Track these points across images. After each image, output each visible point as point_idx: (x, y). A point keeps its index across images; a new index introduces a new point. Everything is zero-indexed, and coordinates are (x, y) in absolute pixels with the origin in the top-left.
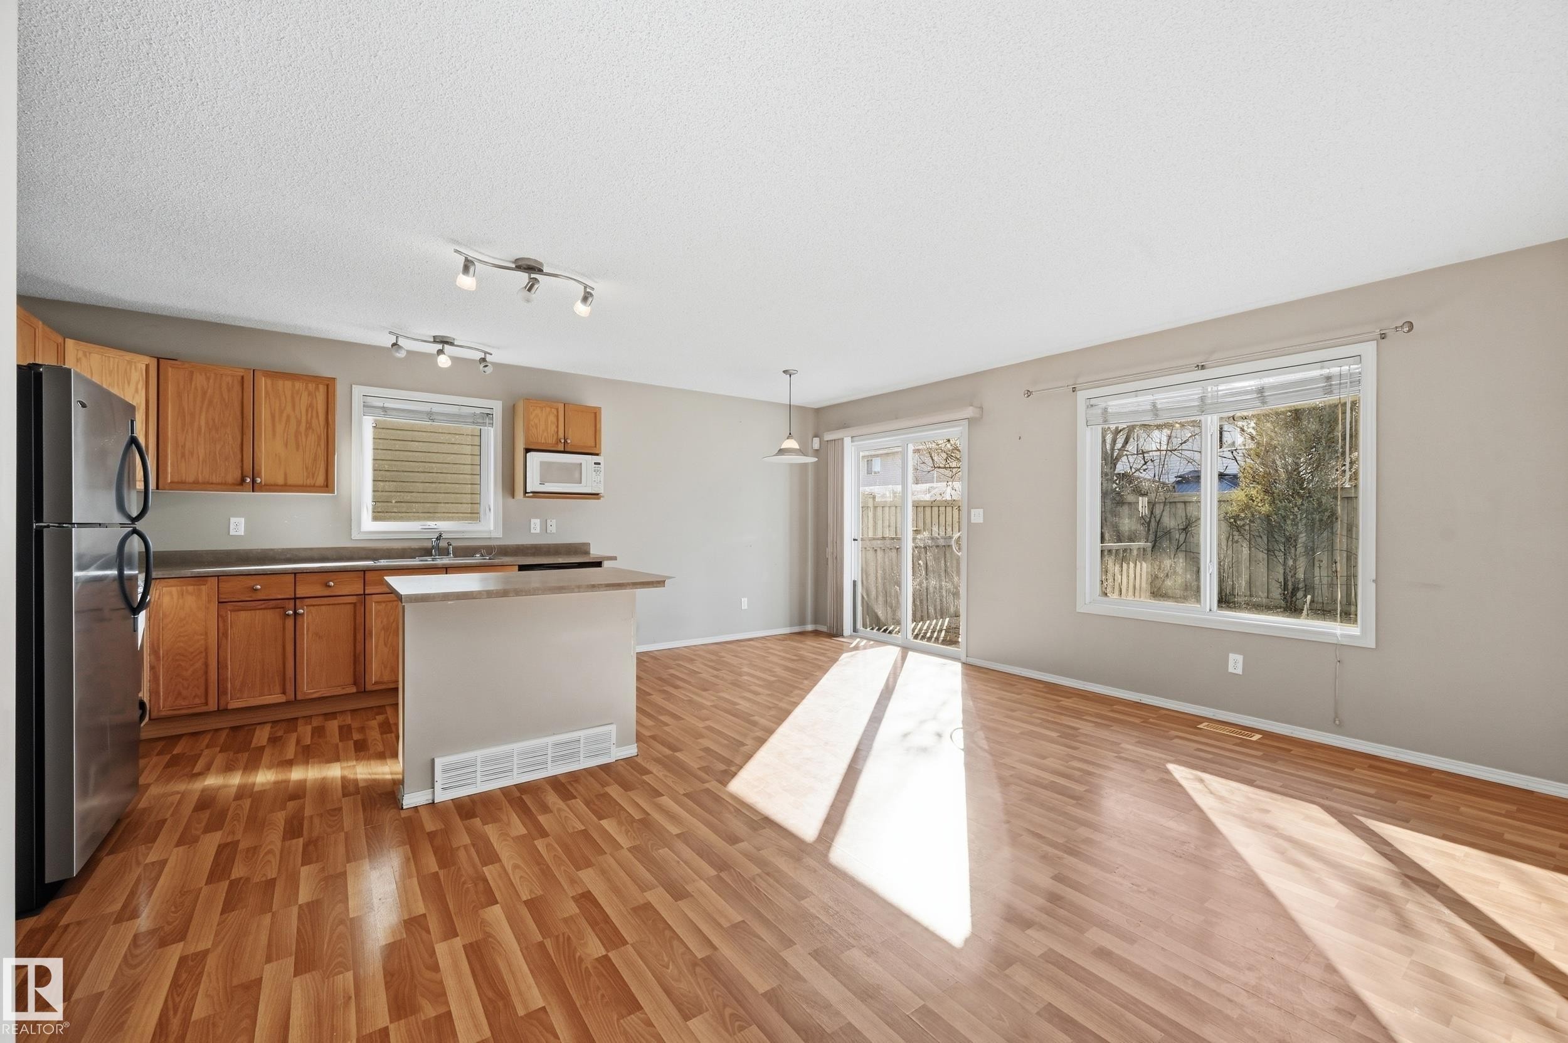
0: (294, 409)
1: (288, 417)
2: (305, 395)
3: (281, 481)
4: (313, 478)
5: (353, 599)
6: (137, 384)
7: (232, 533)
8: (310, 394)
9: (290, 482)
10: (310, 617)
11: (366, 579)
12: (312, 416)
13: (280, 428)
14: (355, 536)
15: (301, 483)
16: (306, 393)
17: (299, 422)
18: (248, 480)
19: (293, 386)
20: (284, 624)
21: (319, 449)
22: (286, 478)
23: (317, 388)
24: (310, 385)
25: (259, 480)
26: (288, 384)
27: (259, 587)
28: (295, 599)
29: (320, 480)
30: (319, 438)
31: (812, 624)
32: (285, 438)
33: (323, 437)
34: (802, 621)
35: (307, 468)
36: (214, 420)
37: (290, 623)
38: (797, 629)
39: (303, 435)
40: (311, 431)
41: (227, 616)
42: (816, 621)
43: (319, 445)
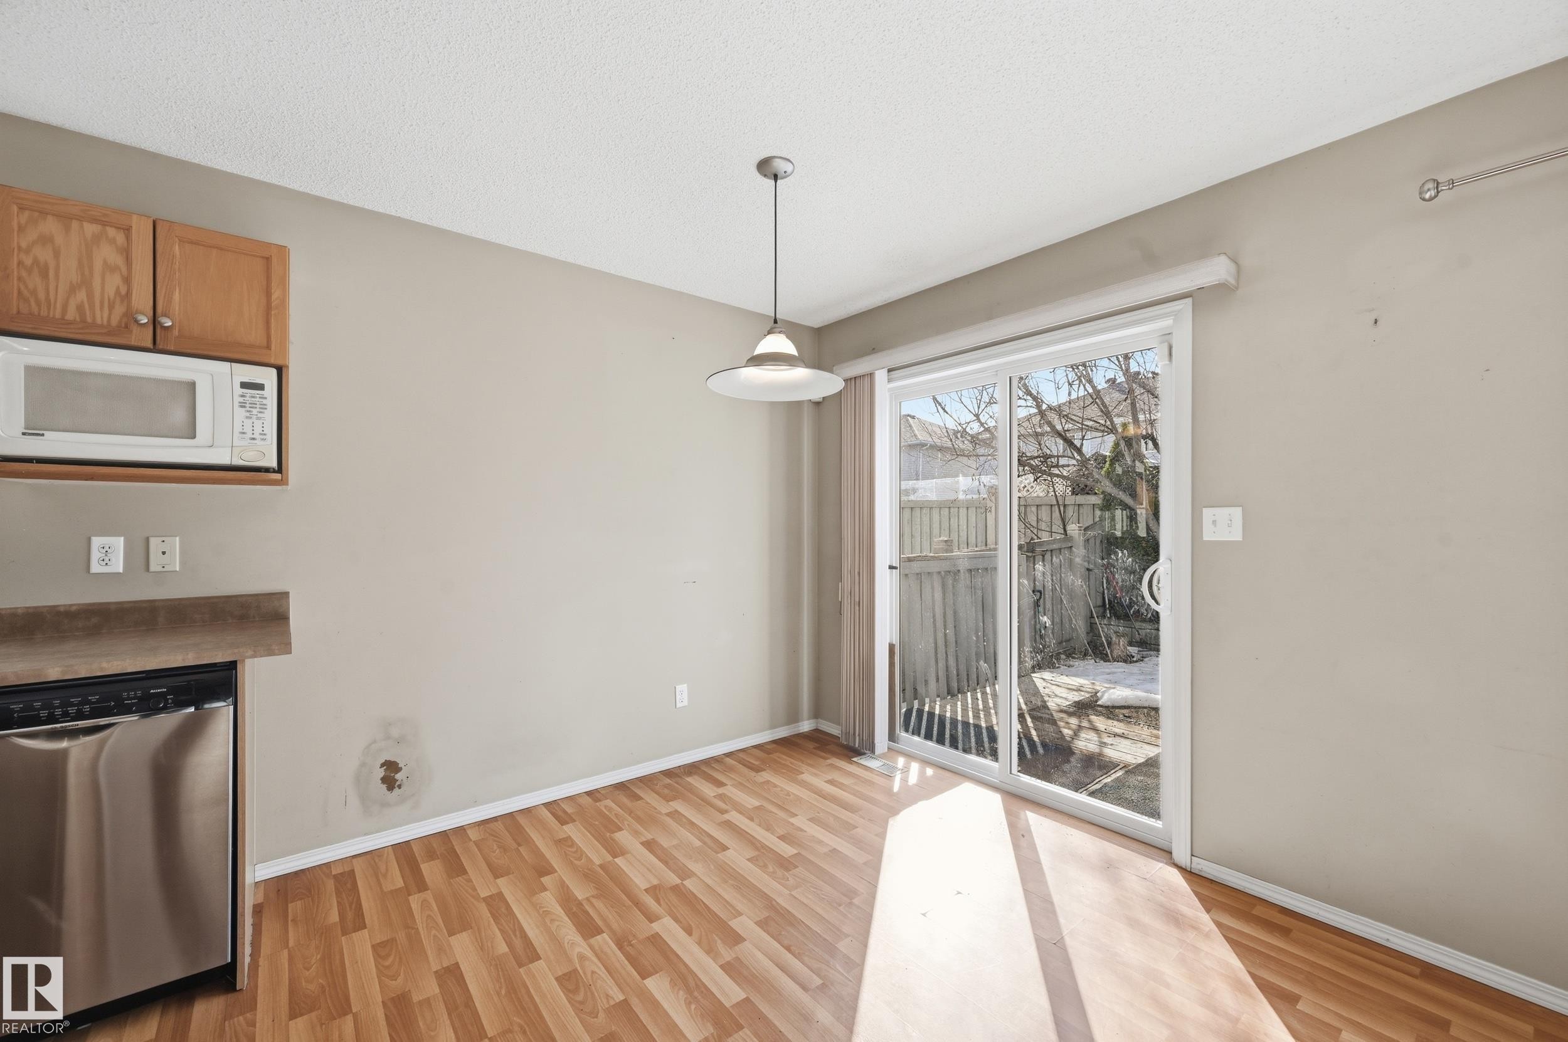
31: (809, 719)
34: (793, 717)
38: (782, 732)
42: (817, 714)
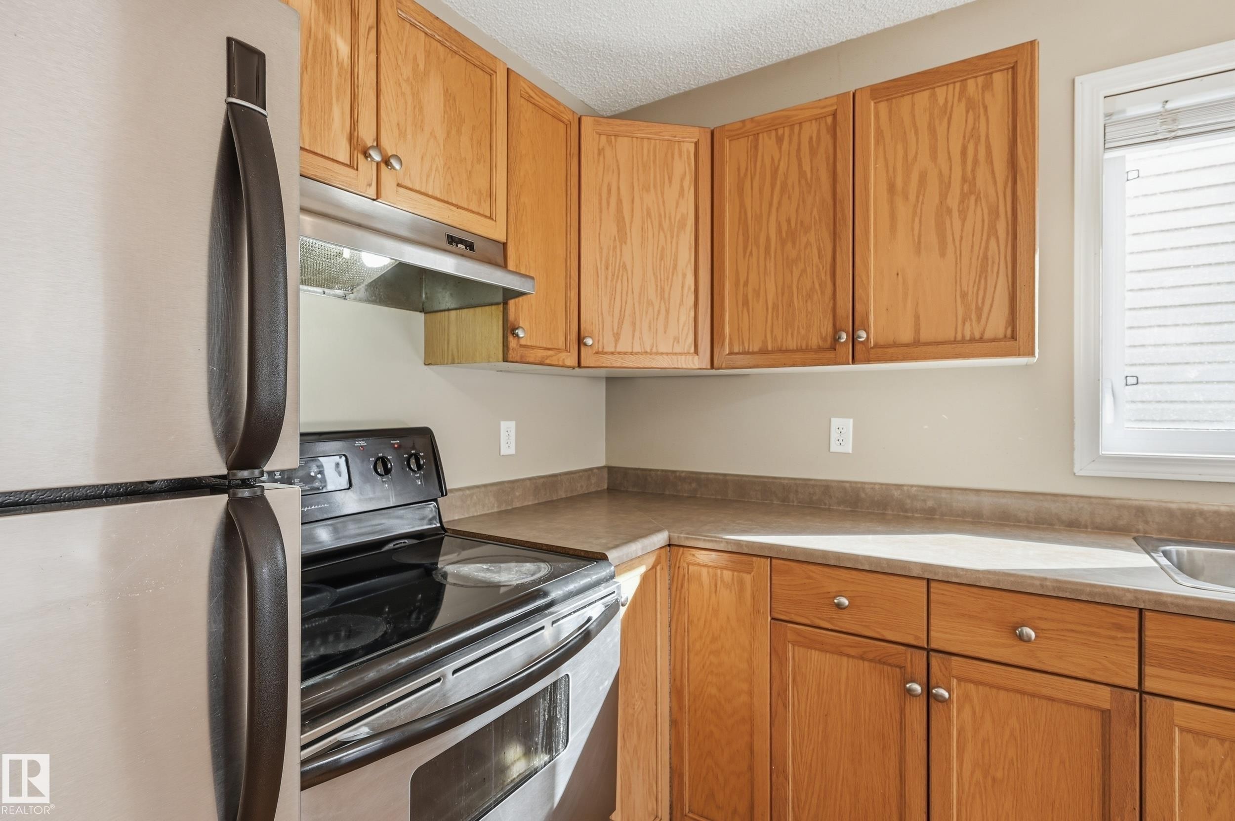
0: (934, 156)
1: (923, 178)
2: (959, 110)
3: (906, 336)
4: (979, 318)
5: (1103, 697)
6: (682, 179)
7: (834, 448)
8: (971, 106)
9: (925, 336)
10: (967, 714)
11: (1148, 640)
12: (976, 162)
13: (903, 211)
14: (1083, 466)
15: (949, 335)
16: (963, 105)
17: (945, 187)
18: (844, 337)
19: (934, 97)
20: (902, 711)
21: (993, 243)
22: (917, 331)
23: (988, 86)
24: (971, 83)
25: (863, 335)
26: (922, 98)
27: (845, 601)
28: (929, 650)
29: (996, 324)
30: (994, 213)
32: (916, 232)
33: (1004, 209)
35: (964, 295)
36: (789, 221)
37: (916, 712)
39: (955, 214)
40: (973, 198)
41: (785, 652)
43: (993, 231)
